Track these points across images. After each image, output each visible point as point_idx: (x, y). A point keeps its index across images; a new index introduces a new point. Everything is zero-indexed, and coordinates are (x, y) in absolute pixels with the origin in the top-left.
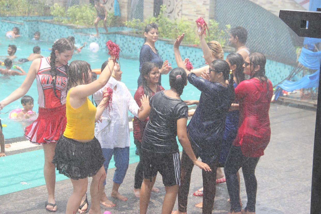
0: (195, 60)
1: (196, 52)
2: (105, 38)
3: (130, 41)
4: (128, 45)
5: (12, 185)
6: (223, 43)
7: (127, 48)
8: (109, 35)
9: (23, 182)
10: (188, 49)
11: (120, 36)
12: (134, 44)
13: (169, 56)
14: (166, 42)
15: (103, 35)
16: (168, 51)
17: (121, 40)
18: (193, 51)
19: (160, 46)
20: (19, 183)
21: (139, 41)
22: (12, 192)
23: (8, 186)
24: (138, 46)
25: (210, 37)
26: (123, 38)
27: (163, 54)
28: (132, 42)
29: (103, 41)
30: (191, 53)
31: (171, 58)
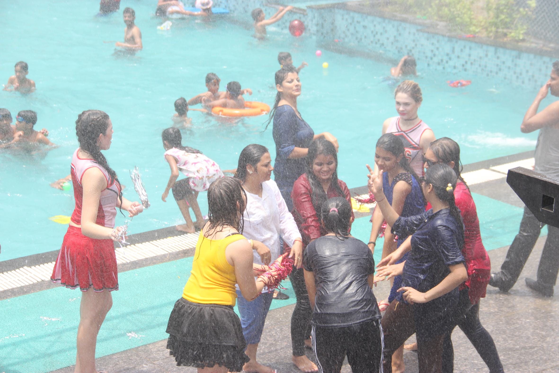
0: (469, 63)
1: (470, 48)
2: (316, 15)
3: (358, 22)
4: (355, 28)
5: (113, 337)
6: (522, 32)
7: (352, 34)
8: (323, 11)
9: (130, 332)
10: (457, 42)
11: (341, 11)
12: (365, 27)
13: (424, 53)
14: (419, 28)
15: (312, 11)
16: (422, 45)
17: (343, 19)
18: (465, 47)
19: (409, 33)
20: (123, 335)
21: (373, 21)
22: (111, 353)
23: (106, 340)
24: (372, 32)
25: (499, 19)
26: (346, 17)
27: (413, 48)
28: (362, 23)
29: (312, 21)
30: (462, 50)
31: (426, 57)
